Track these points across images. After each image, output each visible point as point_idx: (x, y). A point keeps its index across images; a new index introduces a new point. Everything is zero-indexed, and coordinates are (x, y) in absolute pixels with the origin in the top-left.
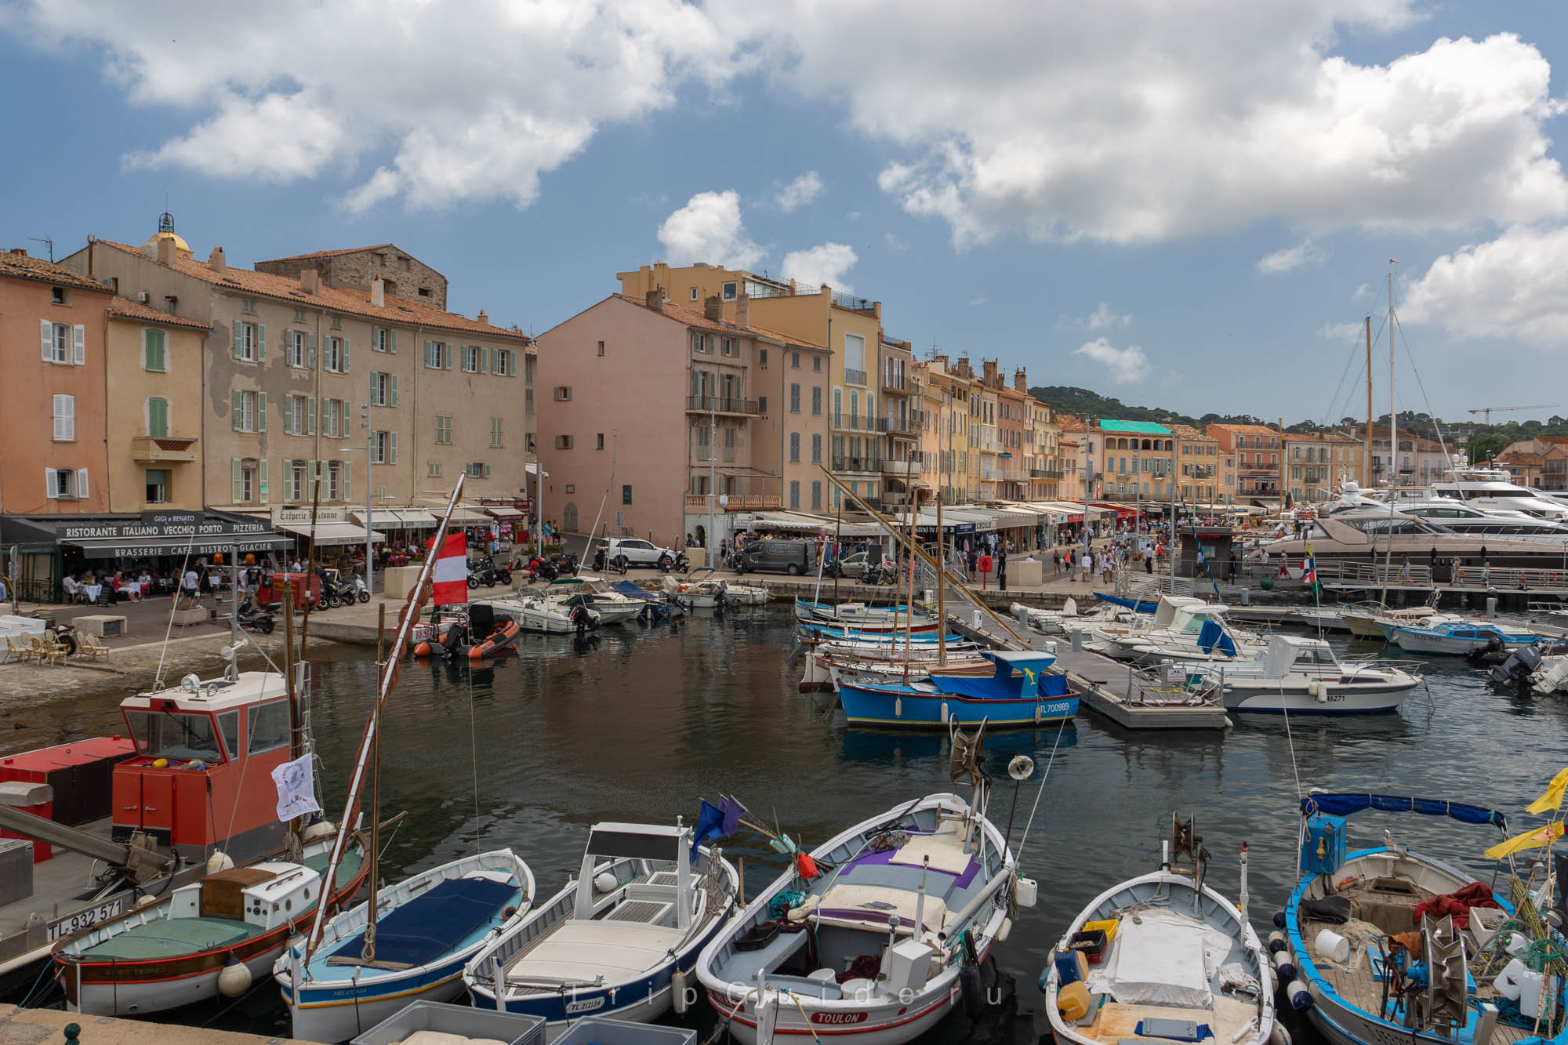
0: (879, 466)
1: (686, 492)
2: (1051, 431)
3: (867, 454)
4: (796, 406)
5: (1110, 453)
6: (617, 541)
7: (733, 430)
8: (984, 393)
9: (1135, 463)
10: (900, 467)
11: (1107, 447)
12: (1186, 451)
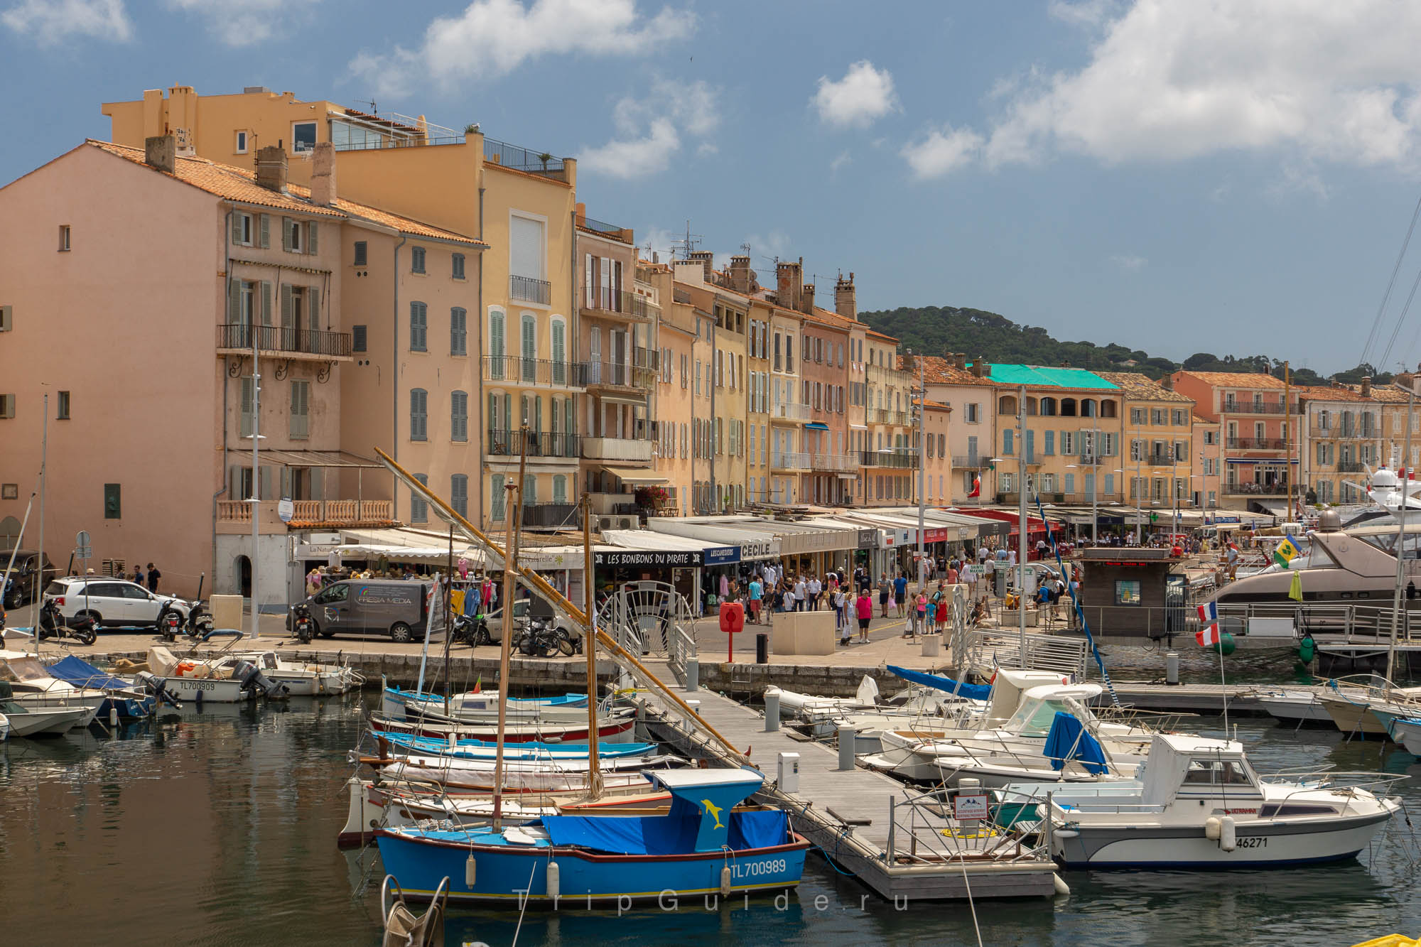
0: (574, 448)
1: (217, 496)
2: (899, 384)
3: (553, 426)
4: (419, 342)
5: (1008, 422)
6: (81, 585)
7: (305, 385)
8: (775, 318)
9: (1049, 436)
10: (612, 448)
11: (1002, 412)
12: (1137, 417)
